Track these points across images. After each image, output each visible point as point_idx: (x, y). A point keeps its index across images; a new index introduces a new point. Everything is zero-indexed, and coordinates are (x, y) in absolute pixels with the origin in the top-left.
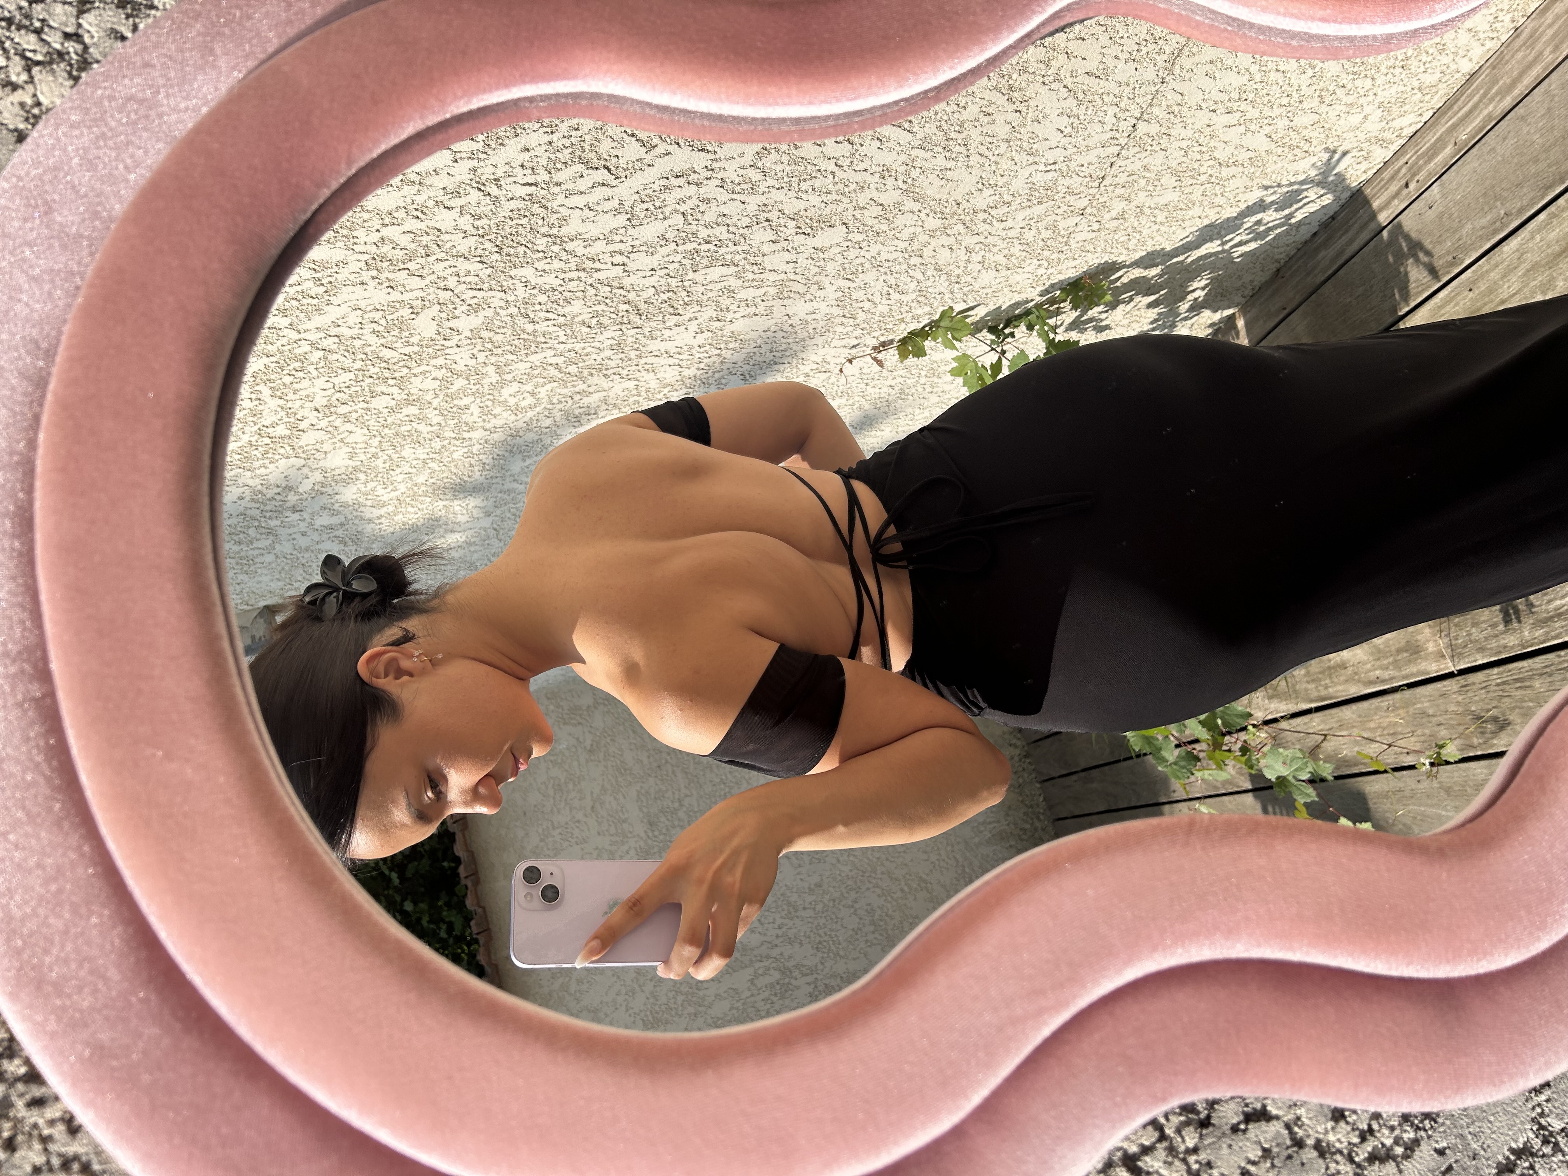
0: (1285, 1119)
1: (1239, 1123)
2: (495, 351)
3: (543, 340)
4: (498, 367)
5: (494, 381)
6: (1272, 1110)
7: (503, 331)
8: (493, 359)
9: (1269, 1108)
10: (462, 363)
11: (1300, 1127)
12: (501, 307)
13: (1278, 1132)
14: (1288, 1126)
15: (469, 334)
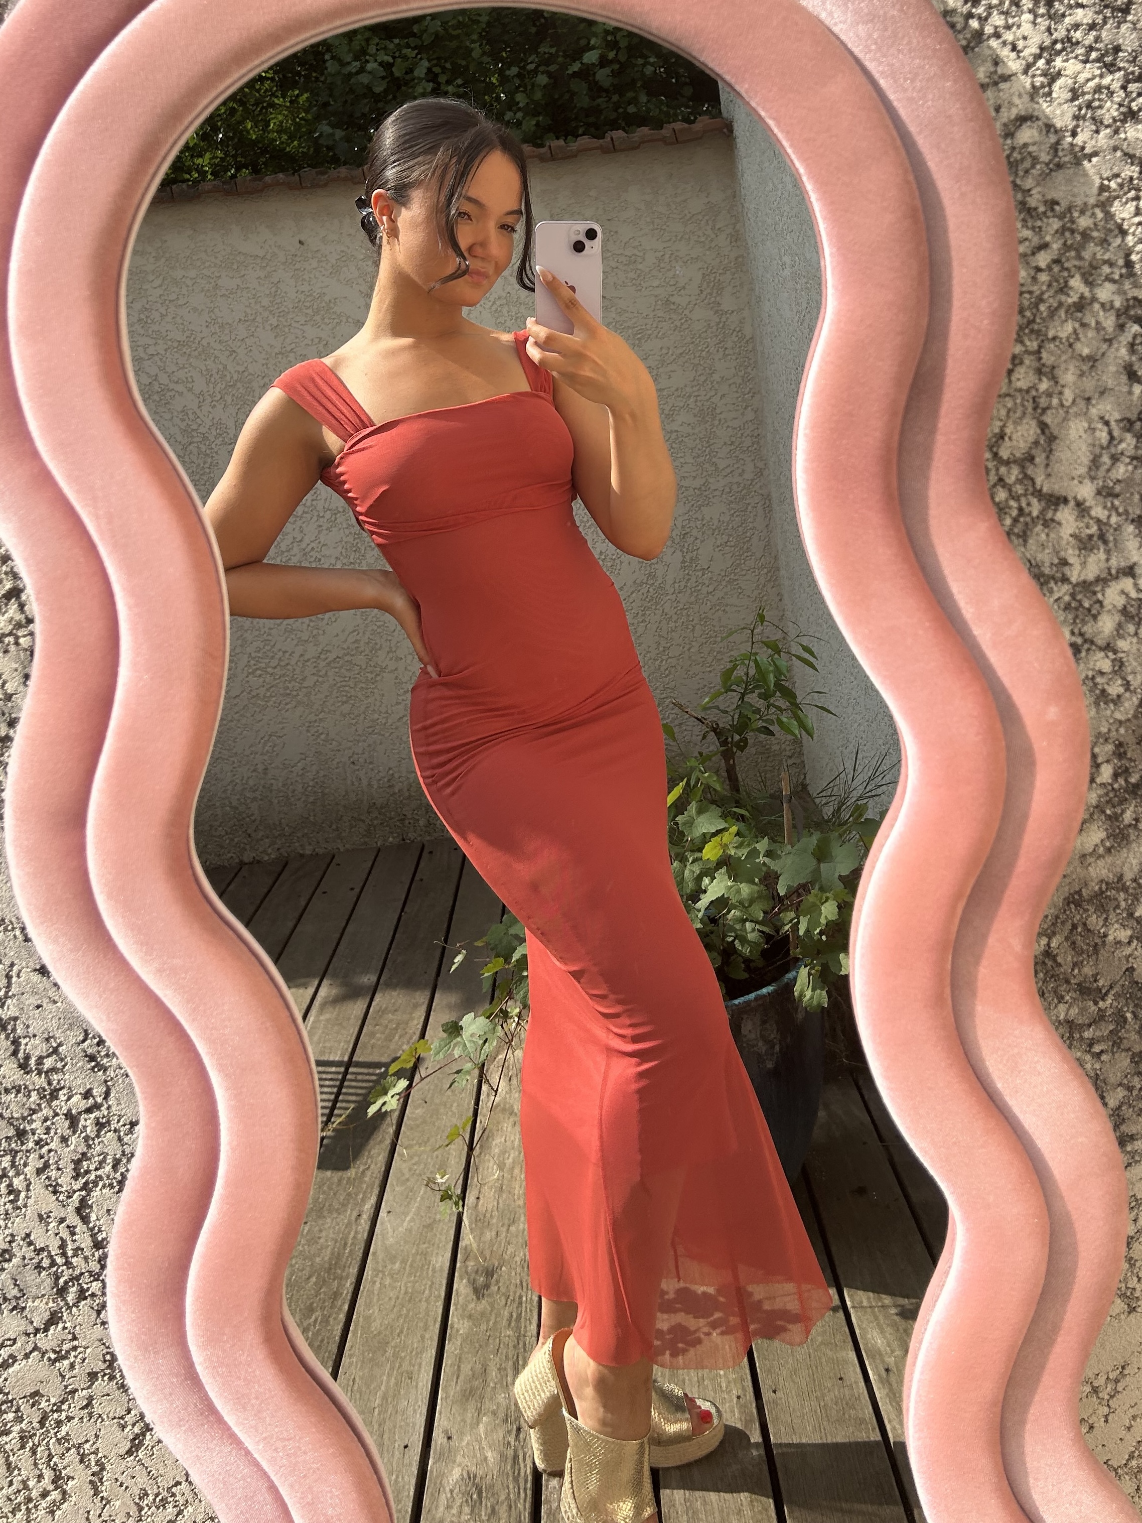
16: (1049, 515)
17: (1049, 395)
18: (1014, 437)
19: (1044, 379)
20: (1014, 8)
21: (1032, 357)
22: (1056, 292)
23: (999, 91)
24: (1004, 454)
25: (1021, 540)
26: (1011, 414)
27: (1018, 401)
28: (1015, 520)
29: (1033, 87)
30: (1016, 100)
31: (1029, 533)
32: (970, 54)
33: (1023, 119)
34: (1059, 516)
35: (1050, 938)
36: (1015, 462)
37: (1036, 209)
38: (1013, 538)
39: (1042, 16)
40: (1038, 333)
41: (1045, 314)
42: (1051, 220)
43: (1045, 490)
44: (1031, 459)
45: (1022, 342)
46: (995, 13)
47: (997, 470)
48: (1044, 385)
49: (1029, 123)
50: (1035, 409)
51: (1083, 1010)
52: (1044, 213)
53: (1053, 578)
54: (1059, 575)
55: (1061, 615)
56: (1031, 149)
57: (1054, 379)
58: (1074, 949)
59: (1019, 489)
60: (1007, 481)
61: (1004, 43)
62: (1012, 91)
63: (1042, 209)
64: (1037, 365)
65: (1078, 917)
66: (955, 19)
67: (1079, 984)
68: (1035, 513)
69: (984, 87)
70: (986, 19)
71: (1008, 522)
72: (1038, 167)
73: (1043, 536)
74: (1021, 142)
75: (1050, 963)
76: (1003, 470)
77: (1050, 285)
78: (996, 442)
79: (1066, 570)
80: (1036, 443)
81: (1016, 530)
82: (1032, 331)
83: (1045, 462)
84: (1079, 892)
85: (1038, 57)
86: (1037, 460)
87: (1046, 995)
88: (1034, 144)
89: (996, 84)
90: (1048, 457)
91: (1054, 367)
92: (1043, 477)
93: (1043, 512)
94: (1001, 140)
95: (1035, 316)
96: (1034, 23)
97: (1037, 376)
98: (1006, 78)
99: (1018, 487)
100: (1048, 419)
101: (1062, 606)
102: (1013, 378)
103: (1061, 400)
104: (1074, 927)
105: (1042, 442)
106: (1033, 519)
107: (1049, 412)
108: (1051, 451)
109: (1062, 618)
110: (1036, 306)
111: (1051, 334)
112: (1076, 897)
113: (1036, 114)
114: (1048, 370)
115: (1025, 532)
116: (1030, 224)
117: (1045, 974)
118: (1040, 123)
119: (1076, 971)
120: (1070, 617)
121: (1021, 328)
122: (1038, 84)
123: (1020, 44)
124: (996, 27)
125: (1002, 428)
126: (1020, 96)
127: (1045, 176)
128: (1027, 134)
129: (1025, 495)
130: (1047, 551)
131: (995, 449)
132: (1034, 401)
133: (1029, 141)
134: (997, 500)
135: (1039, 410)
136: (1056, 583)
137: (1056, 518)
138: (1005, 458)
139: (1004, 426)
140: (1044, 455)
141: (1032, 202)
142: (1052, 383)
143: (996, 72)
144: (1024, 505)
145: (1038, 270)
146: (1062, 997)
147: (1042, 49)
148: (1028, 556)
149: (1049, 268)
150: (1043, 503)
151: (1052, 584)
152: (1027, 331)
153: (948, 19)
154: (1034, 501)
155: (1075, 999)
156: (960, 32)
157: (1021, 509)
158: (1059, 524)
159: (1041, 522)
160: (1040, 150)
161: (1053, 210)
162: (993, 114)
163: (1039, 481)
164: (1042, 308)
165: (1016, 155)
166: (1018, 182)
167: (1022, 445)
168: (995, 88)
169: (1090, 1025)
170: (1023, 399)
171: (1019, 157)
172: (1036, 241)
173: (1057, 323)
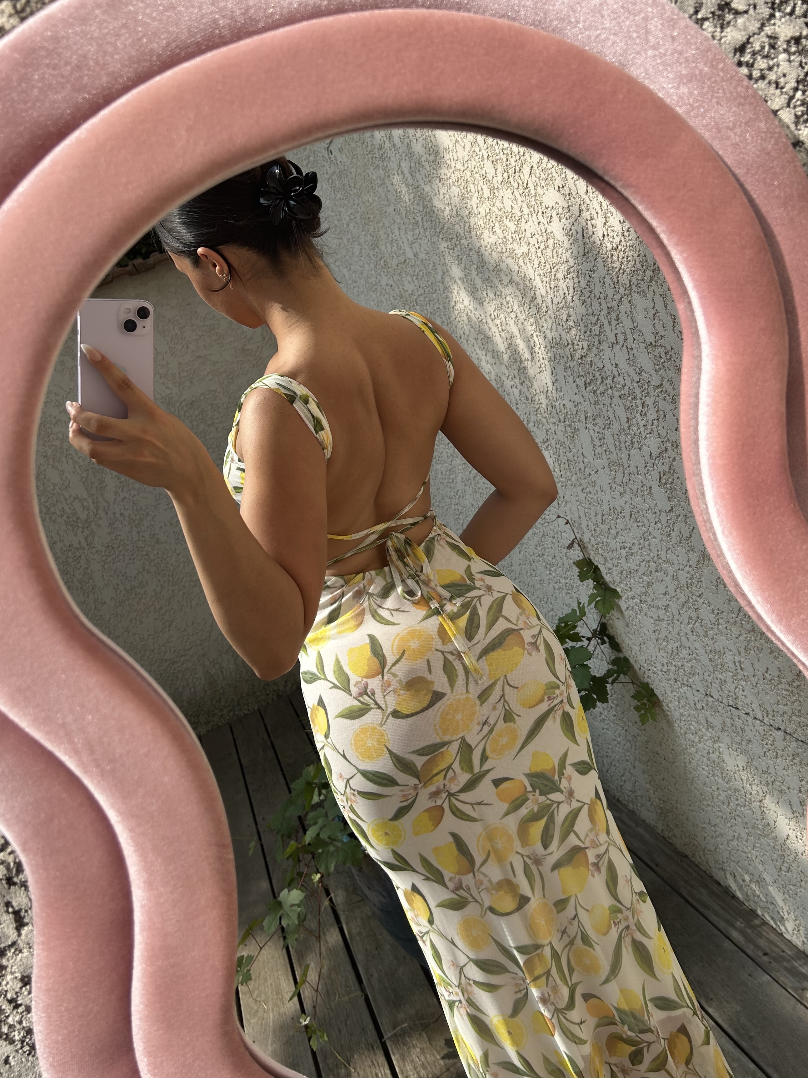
0: (19, 941)
1: (12, 907)
2: (539, 251)
3: (552, 286)
4: (527, 254)
5: (516, 252)
6: (25, 931)
7: (555, 256)
8: (533, 250)
9: (26, 928)
10: (527, 226)
11: (14, 953)
12: (572, 253)
13: (9, 937)
14: (14, 944)
15: (549, 231)
20: (772, 51)
46: (759, 58)
70: (752, 65)
85: (796, 89)
96: (789, 61)
122: (800, 113)
123: (782, 80)
124: (762, 70)
147: (798, 82)
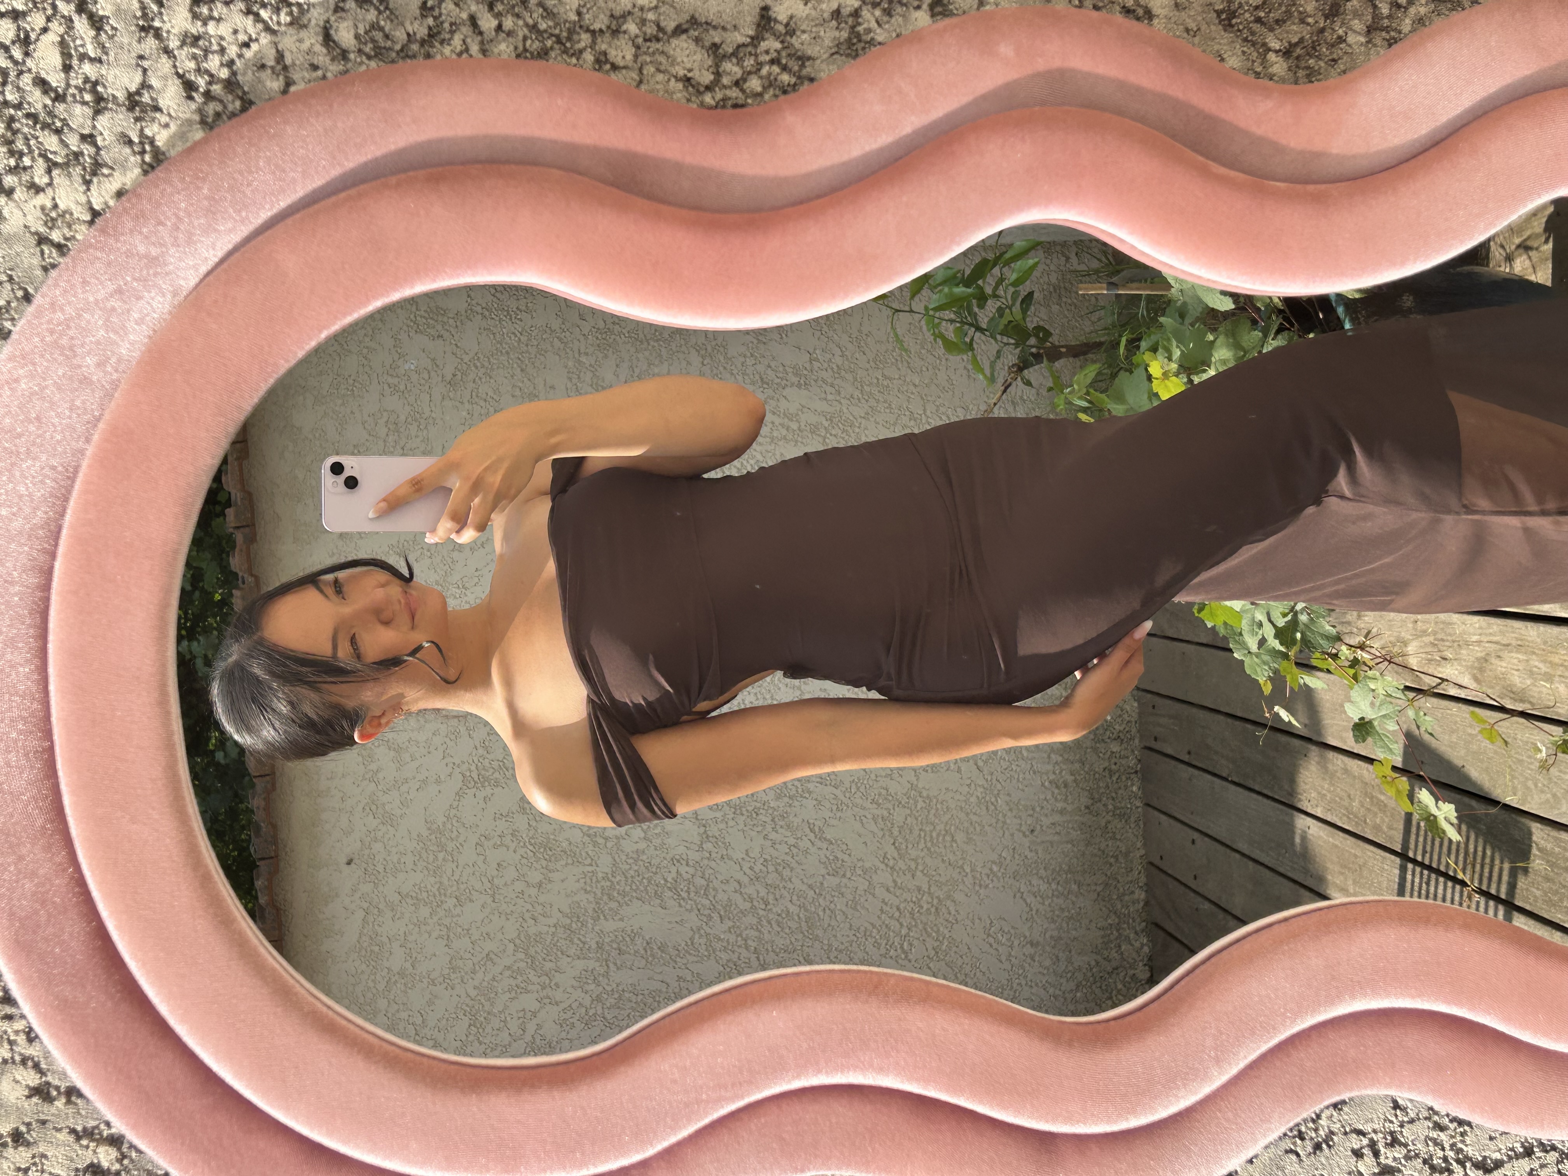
16: (781, 28)
17: (643, 22)
18: (689, 66)
19: (624, 27)
20: (201, 43)
21: (599, 40)
22: (526, 8)
23: (294, 64)
24: (707, 78)
25: (807, 64)
26: (662, 68)
27: (648, 59)
28: (784, 68)
29: (291, 24)
30: (306, 45)
31: (799, 53)
32: (252, 97)
33: (327, 38)
34: (782, 17)
35: (1269, 50)
36: (717, 66)
37: (430, 28)
38: (804, 72)
39: (211, 10)
40: (571, 32)
41: (551, 23)
42: (444, 11)
43: (751, 33)
44: (715, 47)
45: (581, 52)
46: (205, 65)
47: (725, 87)
48: (631, 27)
49: (332, 32)
50: (658, 40)
51: (1356, 14)
52: (435, 18)
53: (853, 27)
54: (850, 21)
55: (897, 20)
56: (361, 31)
57: (625, 15)
58: (1284, 22)
59: (749, 62)
60: (739, 76)
61: (240, 56)
62: (295, 50)
63: (430, 21)
64: (607, 35)
65: (1247, 15)
66: (211, 112)
67: (1326, 17)
68: (778, 45)
69: (289, 83)
70: (211, 76)
71: (785, 78)
72: (382, 23)
73: (805, 37)
74: (353, 42)
75: (1298, 51)
76: (725, 81)
77: (518, 16)
78: (693, 87)
79: (845, 11)
80: (697, 40)
81: (796, 68)
82: (569, 39)
83: (719, 30)
84: (1219, 13)
85: (257, 18)
86: (717, 40)
87: (1335, 56)
88: (356, 27)
89: (285, 68)
90: (715, 28)
91: (612, 16)
92: (736, 33)
93: (777, 36)
94: (350, 65)
95: (552, 35)
96: (219, 20)
97: (621, 35)
98: (280, 56)
99: (745, 64)
100: (670, 25)
101: (885, 19)
102: (622, 64)
103: (650, 9)
104: (1258, 20)
105: (696, 33)
106: (784, 48)
107: (663, 24)
108: (707, 23)
109: (900, 19)
110: (540, 32)
111: (574, 17)
112: (1224, 16)
113: (322, 23)
114: (615, 22)
115: (800, 58)
116: (447, 36)
117: (1311, 57)
118: (333, 19)
119: (1310, 20)
120: (899, 9)
121: (565, 51)
122: (288, 19)
123: (242, 37)
124: (222, 65)
125: (678, 79)
126: (301, 41)
127: (393, 16)
128: (345, 35)
129: (756, 55)
130: (822, 33)
131: (702, 89)
132: (650, 40)
133: (352, 33)
134: (759, 89)
135: (660, 35)
136: (859, 24)
137: (785, 21)
138: (712, 77)
139: (676, 77)
140: (712, 32)
141: (422, 32)
142: (629, 19)
143: (272, 68)
144: (767, 58)
145: (499, 28)
146: (1340, 37)
147: (248, 12)
148: (825, 56)
149: (498, 15)
150: (767, 35)
151: (860, 29)
152: (568, 45)
153: (210, 120)
154: (764, 45)
155: (1343, 23)
156: (225, 107)
157: (772, 62)
158: (791, 17)
159: (788, 38)
160: (364, 20)
161: (432, 8)
162: (320, 73)
163: (740, 39)
164: (543, 26)
165: (368, 49)
166: (398, 47)
167: (698, 57)
168: (291, 69)
169: (1375, 7)
170: (645, 53)
171: (370, 45)
172: (466, 30)
173: (562, 10)
